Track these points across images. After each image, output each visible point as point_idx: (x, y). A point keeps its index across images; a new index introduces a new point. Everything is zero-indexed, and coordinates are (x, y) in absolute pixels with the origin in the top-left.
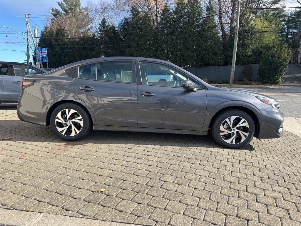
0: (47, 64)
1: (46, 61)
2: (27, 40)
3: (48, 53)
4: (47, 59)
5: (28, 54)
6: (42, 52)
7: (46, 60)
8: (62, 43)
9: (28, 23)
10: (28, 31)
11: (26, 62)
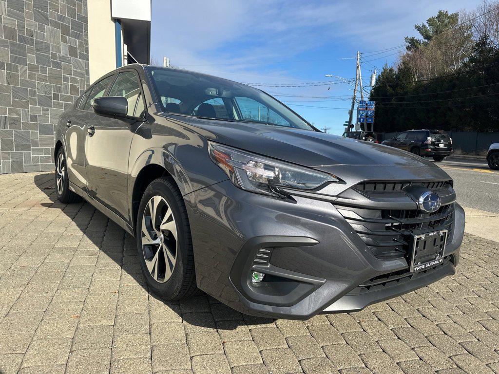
0: (373, 125)
1: (372, 121)
2: (354, 92)
3: (375, 108)
4: (373, 118)
5: (351, 113)
6: (367, 109)
7: (370, 120)
8: (402, 92)
9: (359, 67)
10: (358, 78)
11: (347, 124)
